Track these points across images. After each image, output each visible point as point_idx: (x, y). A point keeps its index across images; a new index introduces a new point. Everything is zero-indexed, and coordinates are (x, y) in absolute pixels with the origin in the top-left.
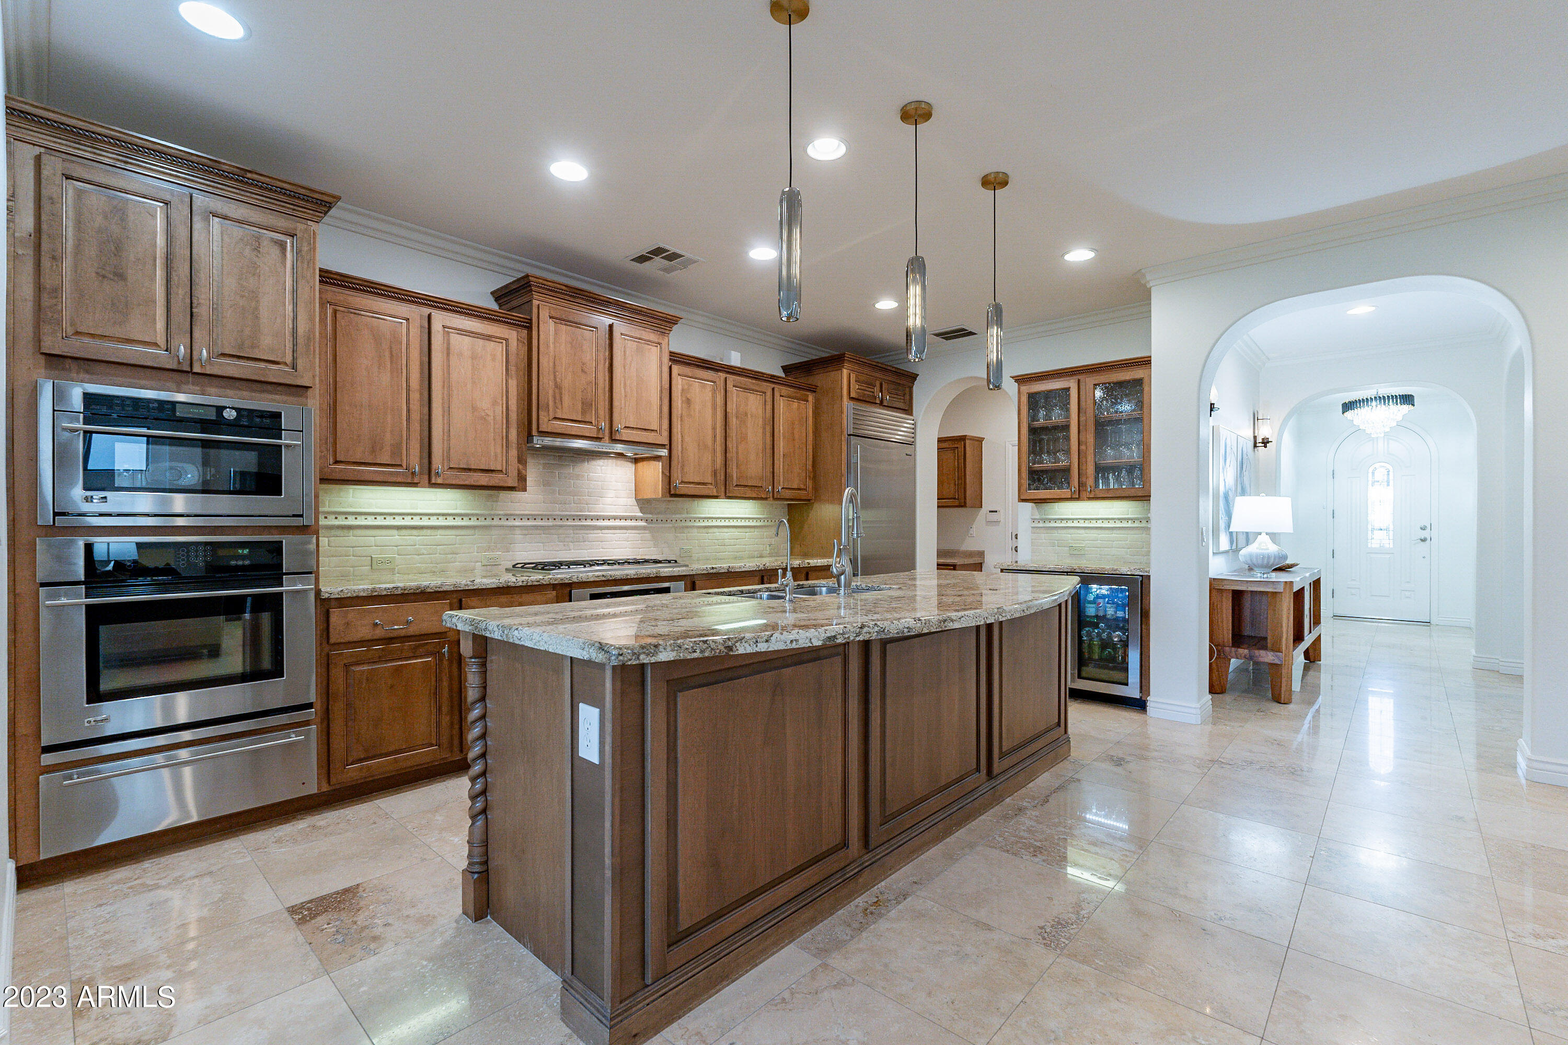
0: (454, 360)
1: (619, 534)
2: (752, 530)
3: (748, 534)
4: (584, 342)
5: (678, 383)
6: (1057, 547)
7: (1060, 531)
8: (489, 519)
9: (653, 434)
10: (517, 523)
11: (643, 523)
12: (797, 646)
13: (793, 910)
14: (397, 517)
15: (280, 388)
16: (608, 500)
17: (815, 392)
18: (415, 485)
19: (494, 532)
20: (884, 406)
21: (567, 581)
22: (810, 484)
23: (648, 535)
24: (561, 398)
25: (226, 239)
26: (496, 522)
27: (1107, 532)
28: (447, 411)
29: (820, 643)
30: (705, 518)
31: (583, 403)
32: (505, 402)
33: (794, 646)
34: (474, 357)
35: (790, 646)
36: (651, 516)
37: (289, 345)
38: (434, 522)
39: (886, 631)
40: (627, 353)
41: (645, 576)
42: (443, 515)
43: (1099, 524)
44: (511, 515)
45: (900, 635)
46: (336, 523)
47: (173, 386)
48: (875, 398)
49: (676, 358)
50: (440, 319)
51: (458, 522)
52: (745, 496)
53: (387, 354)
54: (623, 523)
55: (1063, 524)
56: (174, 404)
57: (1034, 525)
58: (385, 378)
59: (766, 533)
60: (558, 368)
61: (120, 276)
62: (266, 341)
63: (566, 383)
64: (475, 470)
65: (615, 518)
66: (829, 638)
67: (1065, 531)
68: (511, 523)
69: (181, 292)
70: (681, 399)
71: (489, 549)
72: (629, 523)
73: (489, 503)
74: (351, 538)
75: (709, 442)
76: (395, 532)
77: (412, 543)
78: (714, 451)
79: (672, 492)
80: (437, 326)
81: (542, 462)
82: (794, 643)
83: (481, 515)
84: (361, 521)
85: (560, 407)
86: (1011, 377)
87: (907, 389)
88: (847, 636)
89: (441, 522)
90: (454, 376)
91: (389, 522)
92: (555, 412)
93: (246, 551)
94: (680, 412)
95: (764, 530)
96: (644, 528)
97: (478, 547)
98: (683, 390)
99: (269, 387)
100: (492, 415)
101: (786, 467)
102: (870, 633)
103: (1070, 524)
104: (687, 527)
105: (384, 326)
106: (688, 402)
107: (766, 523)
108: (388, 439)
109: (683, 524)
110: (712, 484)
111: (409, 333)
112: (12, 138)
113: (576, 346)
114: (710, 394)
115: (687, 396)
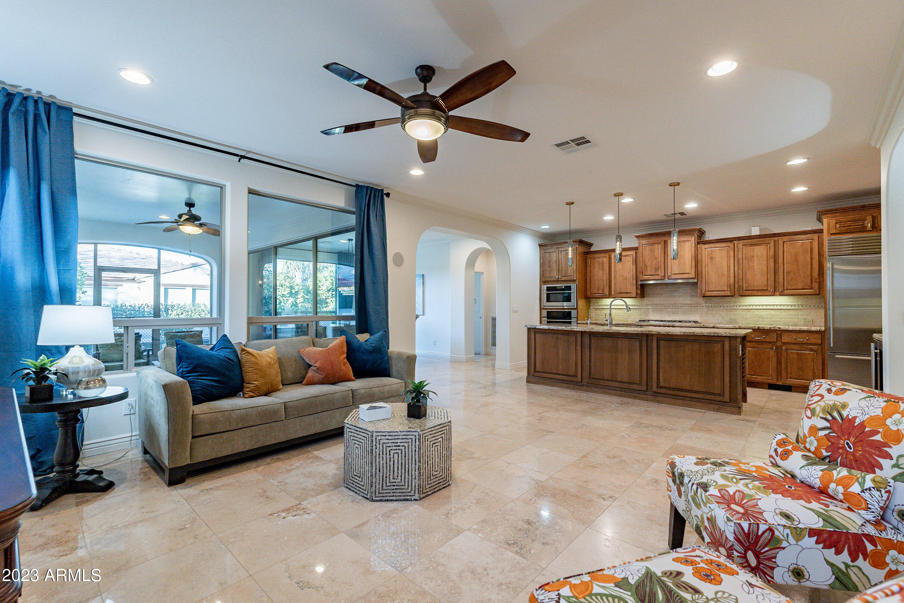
2: (788, 311)
4: (655, 249)
5: (705, 252)
8: (641, 306)
9: (687, 274)
10: (650, 307)
13: (563, 382)
15: (572, 281)
17: (821, 233)
18: (608, 298)
19: (643, 310)
22: (816, 285)
24: (647, 269)
26: (643, 307)
28: (615, 278)
30: (744, 305)
31: (655, 269)
32: (632, 273)
37: (573, 272)
44: (648, 305)
47: (557, 284)
48: (865, 227)
49: (702, 243)
50: (613, 254)
52: (752, 295)
53: (601, 267)
56: (556, 287)
58: (601, 272)
59: (800, 312)
60: (646, 260)
61: (551, 266)
62: (569, 272)
63: (648, 263)
64: (623, 293)
68: (648, 307)
69: (557, 266)
70: (707, 258)
75: (726, 273)
78: (729, 276)
79: (703, 295)
80: (613, 257)
83: (639, 305)
85: (647, 271)
90: (617, 268)
91: (612, 307)
92: (645, 273)
94: (707, 263)
95: (798, 311)
97: (637, 315)
99: (570, 281)
100: (628, 277)
104: (734, 309)
105: (600, 260)
106: (712, 258)
107: (801, 307)
108: (601, 287)
109: (731, 308)
110: (728, 291)
111: (606, 260)
112: (540, 249)
113: (652, 251)
114: (726, 253)
115: (711, 256)
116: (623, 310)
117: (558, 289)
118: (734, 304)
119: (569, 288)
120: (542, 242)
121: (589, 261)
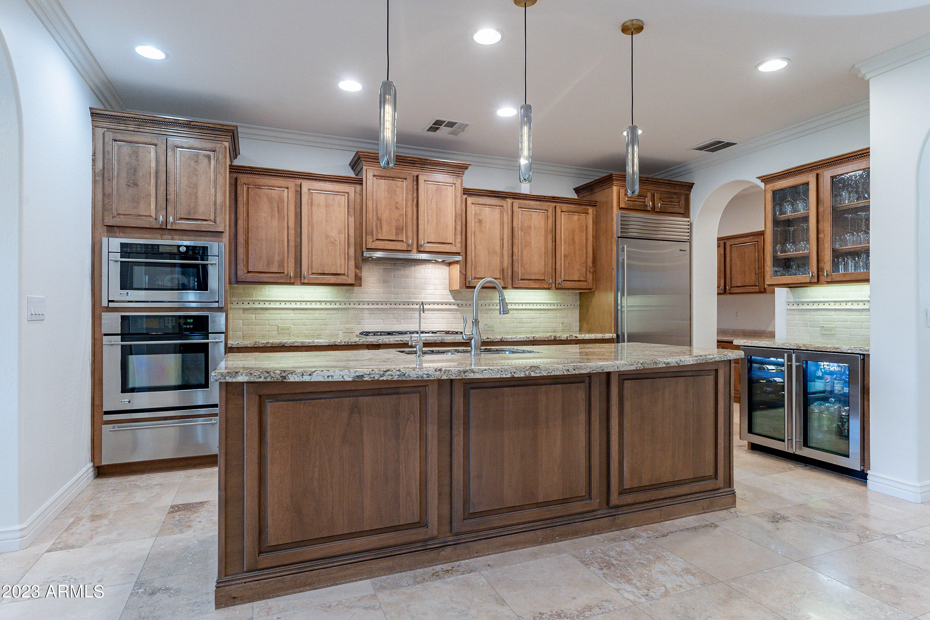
0: (315, 208)
1: (437, 314)
2: (547, 312)
3: (543, 315)
4: (397, 189)
5: (472, 209)
6: (809, 327)
7: (812, 313)
8: (347, 304)
9: (449, 246)
10: (366, 306)
11: (455, 307)
12: (333, 380)
13: (372, 557)
14: (292, 303)
15: (209, 234)
16: (429, 292)
17: (595, 206)
18: (293, 284)
19: (351, 312)
20: (657, 212)
21: (375, 343)
22: (590, 277)
23: (459, 315)
24: (381, 227)
25: (182, 158)
26: (352, 306)
27: (856, 313)
28: (310, 239)
29: (351, 379)
31: (396, 229)
32: (347, 231)
33: (330, 379)
34: (327, 206)
35: (327, 380)
36: (461, 302)
37: (212, 210)
38: (313, 306)
39: (406, 375)
40: (429, 192)
41: (432, 342)
42: (319, 302)
43: (849, 306)
44: (362, 301)
45: (420, 379)
46: (259, 306)
47: (159, 236)
48: (646, 206)
49: (468, 192)
50: (306, 185)
51: (328, 306)
52: (528, 287)
53: (276, 209)
54: (440, 307)
55: (815, 307)
56: (158, 245)
57: (788, 307)
58: (275, 223)
59: (559, 314)
60: (379, 208)
61: (136, 184)
63: (385, 216)
64: (328, 274)
65: (434, 303)
66: (357, 376)
67: (815, 313)
68: (361, 306)
69: (162, 189)
70: (474, 220)
71: (347, 323)
72: (444, 307)
73: (347, 295)
74: (267, 315)
75: (498, 249)
76: (291, 312)
77: (301, 318)
78: (502, 255)
79: (467, 285)
80: (304, 190)
81: (382, 267)
82: (330, 378)
83: (342, 302)
84: (272, 305)
85: (381, 233)
86: (757, 178)
87: (683, 198)
88: (372, 376)
89: (318, 306)
90: (315, 218)
91: (288, 306)
92: (377, 236)
93: (192, 321)
94: (473, 230)
95: (557, 312)
96: (456, 310)
97: (340, 321)
98: (475, 214)
99: (204, 234)
100: (338, 240)
101: (567, 265)
102: (392, 376)
103: (821, 306)
104: (491, 310)
105: (274, 193)
106: (480, 221)
107: (559, 307)
108: (277, 258)
109: (487, 307)
110: (500, 279)
111: (288, 196)
112: (94, 127)
113: (392, 192)
114: (499, 215)
115: (480, 218)
116: (311, 312)
117: (162, 253)
118: (490, 301)
119: (203, 252)
120: (97, 105)
121: (242, 191)
